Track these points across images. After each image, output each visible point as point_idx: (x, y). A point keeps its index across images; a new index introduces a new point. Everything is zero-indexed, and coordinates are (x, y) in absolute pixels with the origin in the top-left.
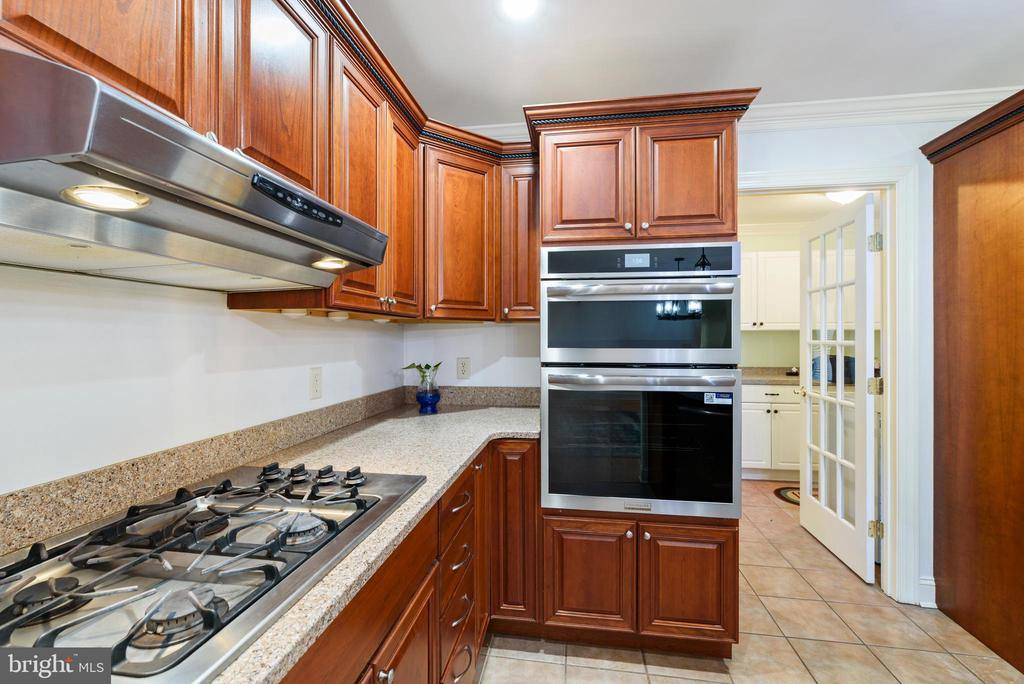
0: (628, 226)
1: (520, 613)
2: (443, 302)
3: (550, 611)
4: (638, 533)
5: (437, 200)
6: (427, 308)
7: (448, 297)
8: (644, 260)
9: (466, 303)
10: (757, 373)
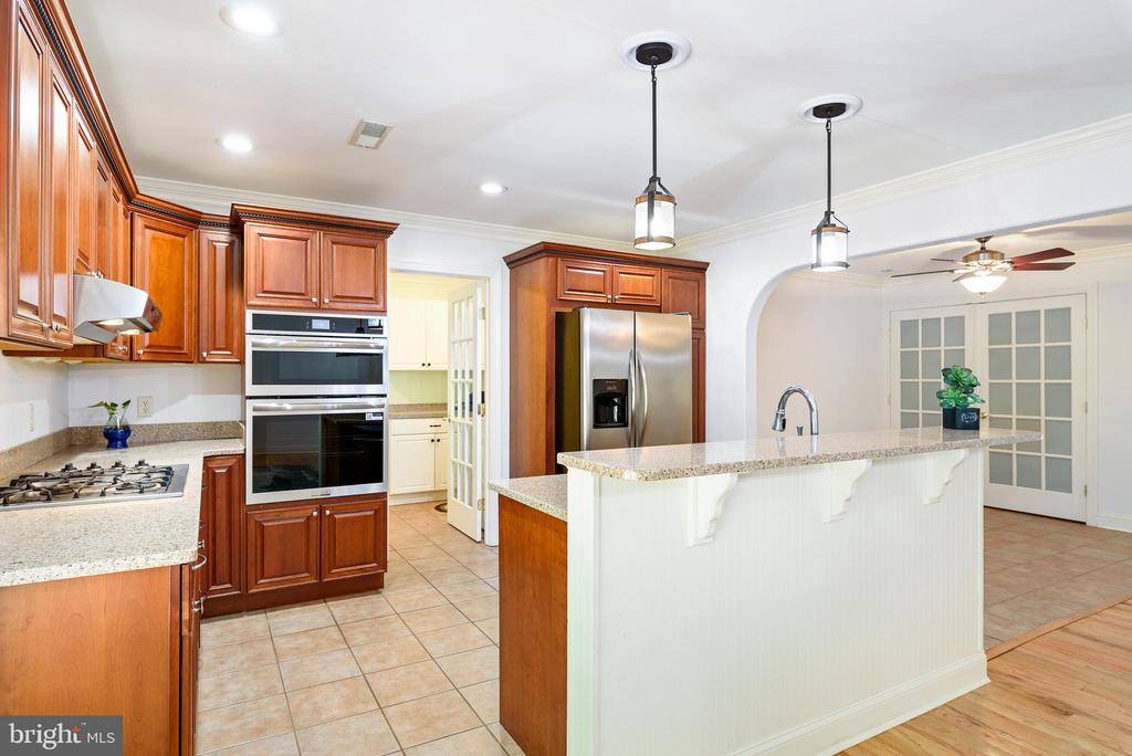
0: (314, 300)
1: (227, 590)
2: (148, 347)
3: (253, 582)
4: (321, 511)
5: (143, 258)
6: (135, 352)
7: (153, 343)
8: (325, 325)
9: (168, 347)
10: (427, 409)
